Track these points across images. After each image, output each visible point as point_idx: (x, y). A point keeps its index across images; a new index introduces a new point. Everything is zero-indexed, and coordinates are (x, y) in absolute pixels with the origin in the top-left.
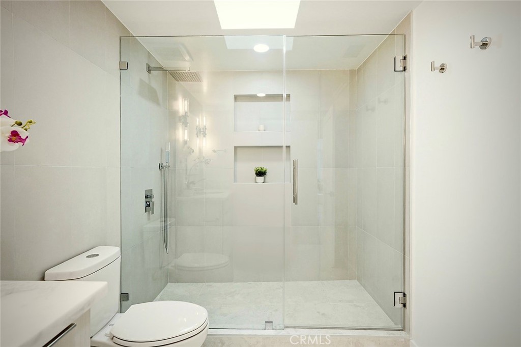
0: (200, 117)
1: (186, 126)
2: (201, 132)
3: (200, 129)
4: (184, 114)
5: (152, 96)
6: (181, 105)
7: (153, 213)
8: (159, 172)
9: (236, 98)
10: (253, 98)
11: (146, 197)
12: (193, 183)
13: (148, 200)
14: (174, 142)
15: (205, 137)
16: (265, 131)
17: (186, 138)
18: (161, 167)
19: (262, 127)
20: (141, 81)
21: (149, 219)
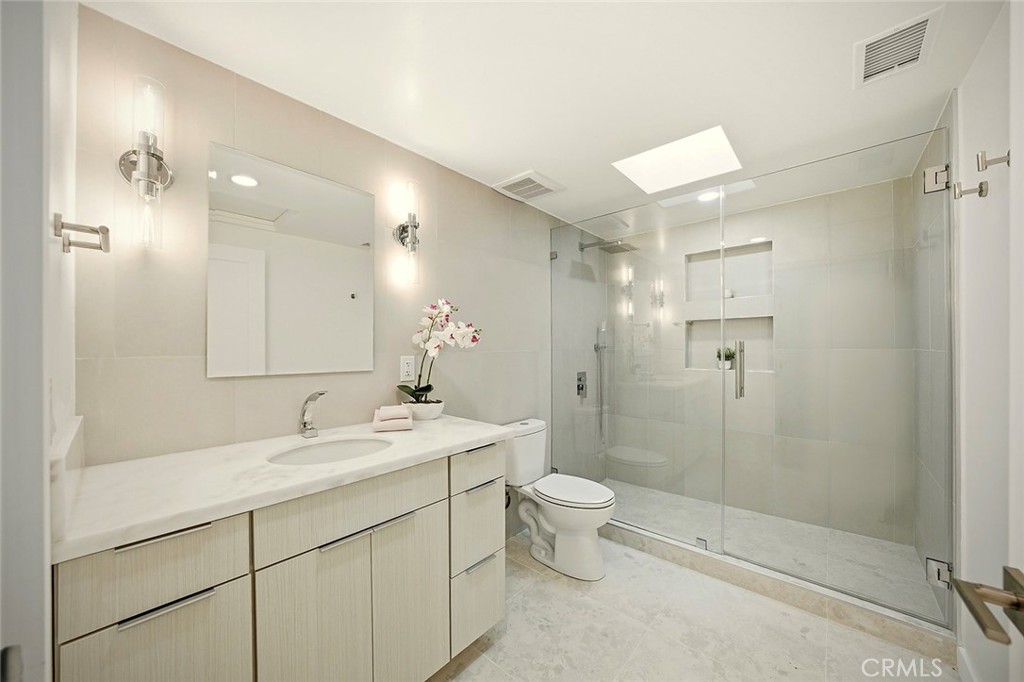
0: (656, 282)
1: (631, 299)
2: (658, 300)
3: (655, 297)
4: (627, 284)
5: (586, 274)
6: (625, 274)
7: (585, 397)
8: (595, 354)
9: (689, 258)
10: (714, 254)
11: (579, 379)
12: (638, 366)
13: (580, 382)
14: (612, 320)
15: (662, 306)
16: (733, 297)
17: (631, 312)
18: (597, 348)
19: (728, 294)
20: (573, 262)
21: (582, 403)
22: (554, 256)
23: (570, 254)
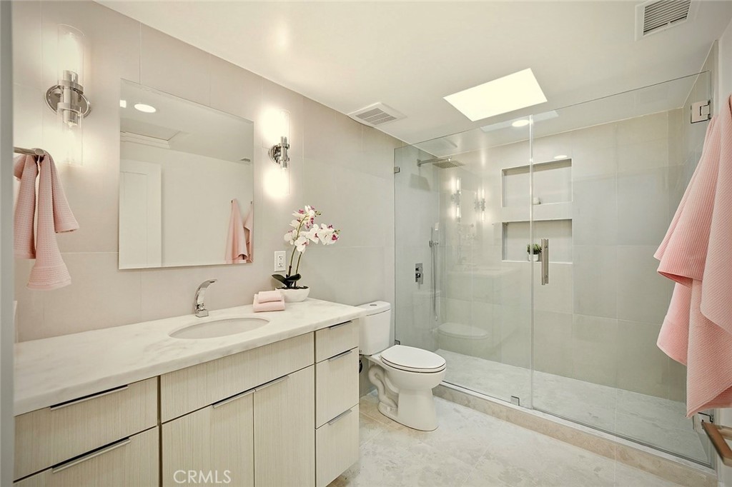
0: (479, 190)
1: (458, 204)
2: (481, 206)
3: (478, 203)
4: (456, 193)
5: (422, 184)
6: (454, 185)
7: (422, 283)
8: (429, 249)
9: (505, 172)
10: (525, 169)
11: (417, 269)
12: (464, 258)
13: (418, 272)
14: (444, 221)
15: (483, 210)
16: (540, 203)
17: (458, 215)
18: (431, 244)
19: (536, 201)
20: (412, 175)
21: (419, 287)
22: (397, 171)
23: (410, 169)
